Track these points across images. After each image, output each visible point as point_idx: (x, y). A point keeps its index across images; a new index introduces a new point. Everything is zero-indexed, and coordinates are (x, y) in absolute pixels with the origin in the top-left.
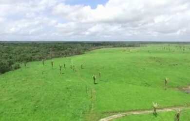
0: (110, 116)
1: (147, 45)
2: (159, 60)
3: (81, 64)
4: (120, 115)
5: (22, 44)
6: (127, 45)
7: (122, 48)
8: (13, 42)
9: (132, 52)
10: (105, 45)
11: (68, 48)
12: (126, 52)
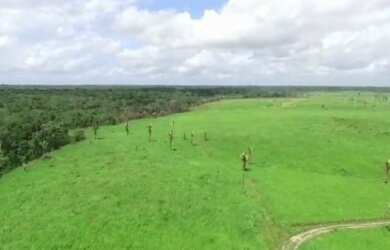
0: (305, 231)
1: (311, 93)
2: (354, 124)
3: (202, 131)
4: (324, 230)
5: (58, 90)
6: (271, 93)
7: (262, 100)
8: (39, 86)
9: (286, 108)
10: (225, 94)
11: (158, 100)
12: (275, 108)
